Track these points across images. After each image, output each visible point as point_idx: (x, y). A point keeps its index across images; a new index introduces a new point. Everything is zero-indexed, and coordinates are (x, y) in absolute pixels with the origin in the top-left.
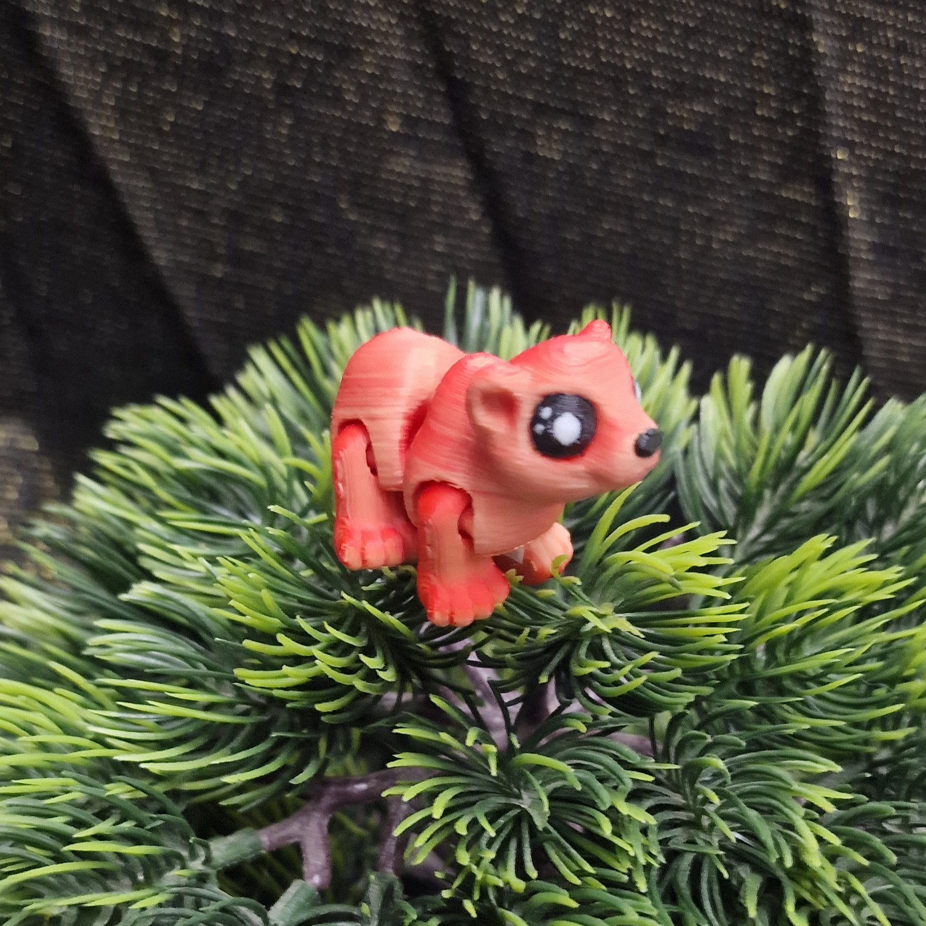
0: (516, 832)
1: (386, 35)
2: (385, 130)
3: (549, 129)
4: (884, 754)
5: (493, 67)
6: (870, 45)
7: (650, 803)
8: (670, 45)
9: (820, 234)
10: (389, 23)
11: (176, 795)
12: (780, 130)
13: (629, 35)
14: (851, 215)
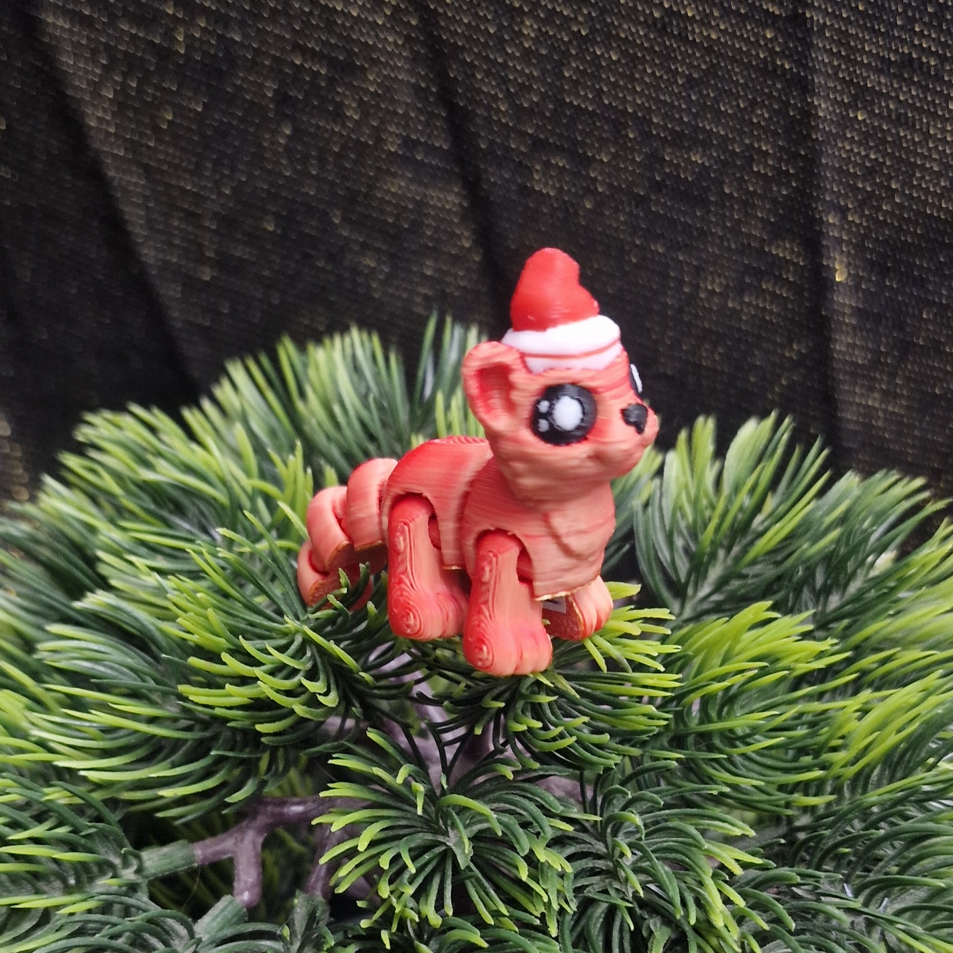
0: (439, 867)
1: (391, 55)
2: (383, 149)
3: (547, 164)
4: (804, 820)
5: (495, 98)
6: (871, 114)
7: (570, 850)
8: (672, 94)
9: (806, 295)
10: (395, 42)
11: (113, 803)
12: (775, 189)
13: (632, 78)
14: (838, 279)
